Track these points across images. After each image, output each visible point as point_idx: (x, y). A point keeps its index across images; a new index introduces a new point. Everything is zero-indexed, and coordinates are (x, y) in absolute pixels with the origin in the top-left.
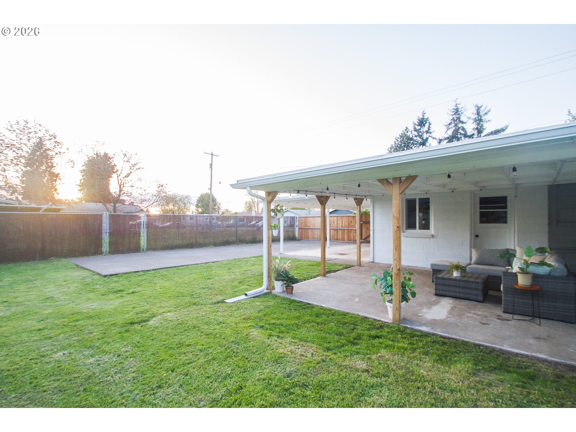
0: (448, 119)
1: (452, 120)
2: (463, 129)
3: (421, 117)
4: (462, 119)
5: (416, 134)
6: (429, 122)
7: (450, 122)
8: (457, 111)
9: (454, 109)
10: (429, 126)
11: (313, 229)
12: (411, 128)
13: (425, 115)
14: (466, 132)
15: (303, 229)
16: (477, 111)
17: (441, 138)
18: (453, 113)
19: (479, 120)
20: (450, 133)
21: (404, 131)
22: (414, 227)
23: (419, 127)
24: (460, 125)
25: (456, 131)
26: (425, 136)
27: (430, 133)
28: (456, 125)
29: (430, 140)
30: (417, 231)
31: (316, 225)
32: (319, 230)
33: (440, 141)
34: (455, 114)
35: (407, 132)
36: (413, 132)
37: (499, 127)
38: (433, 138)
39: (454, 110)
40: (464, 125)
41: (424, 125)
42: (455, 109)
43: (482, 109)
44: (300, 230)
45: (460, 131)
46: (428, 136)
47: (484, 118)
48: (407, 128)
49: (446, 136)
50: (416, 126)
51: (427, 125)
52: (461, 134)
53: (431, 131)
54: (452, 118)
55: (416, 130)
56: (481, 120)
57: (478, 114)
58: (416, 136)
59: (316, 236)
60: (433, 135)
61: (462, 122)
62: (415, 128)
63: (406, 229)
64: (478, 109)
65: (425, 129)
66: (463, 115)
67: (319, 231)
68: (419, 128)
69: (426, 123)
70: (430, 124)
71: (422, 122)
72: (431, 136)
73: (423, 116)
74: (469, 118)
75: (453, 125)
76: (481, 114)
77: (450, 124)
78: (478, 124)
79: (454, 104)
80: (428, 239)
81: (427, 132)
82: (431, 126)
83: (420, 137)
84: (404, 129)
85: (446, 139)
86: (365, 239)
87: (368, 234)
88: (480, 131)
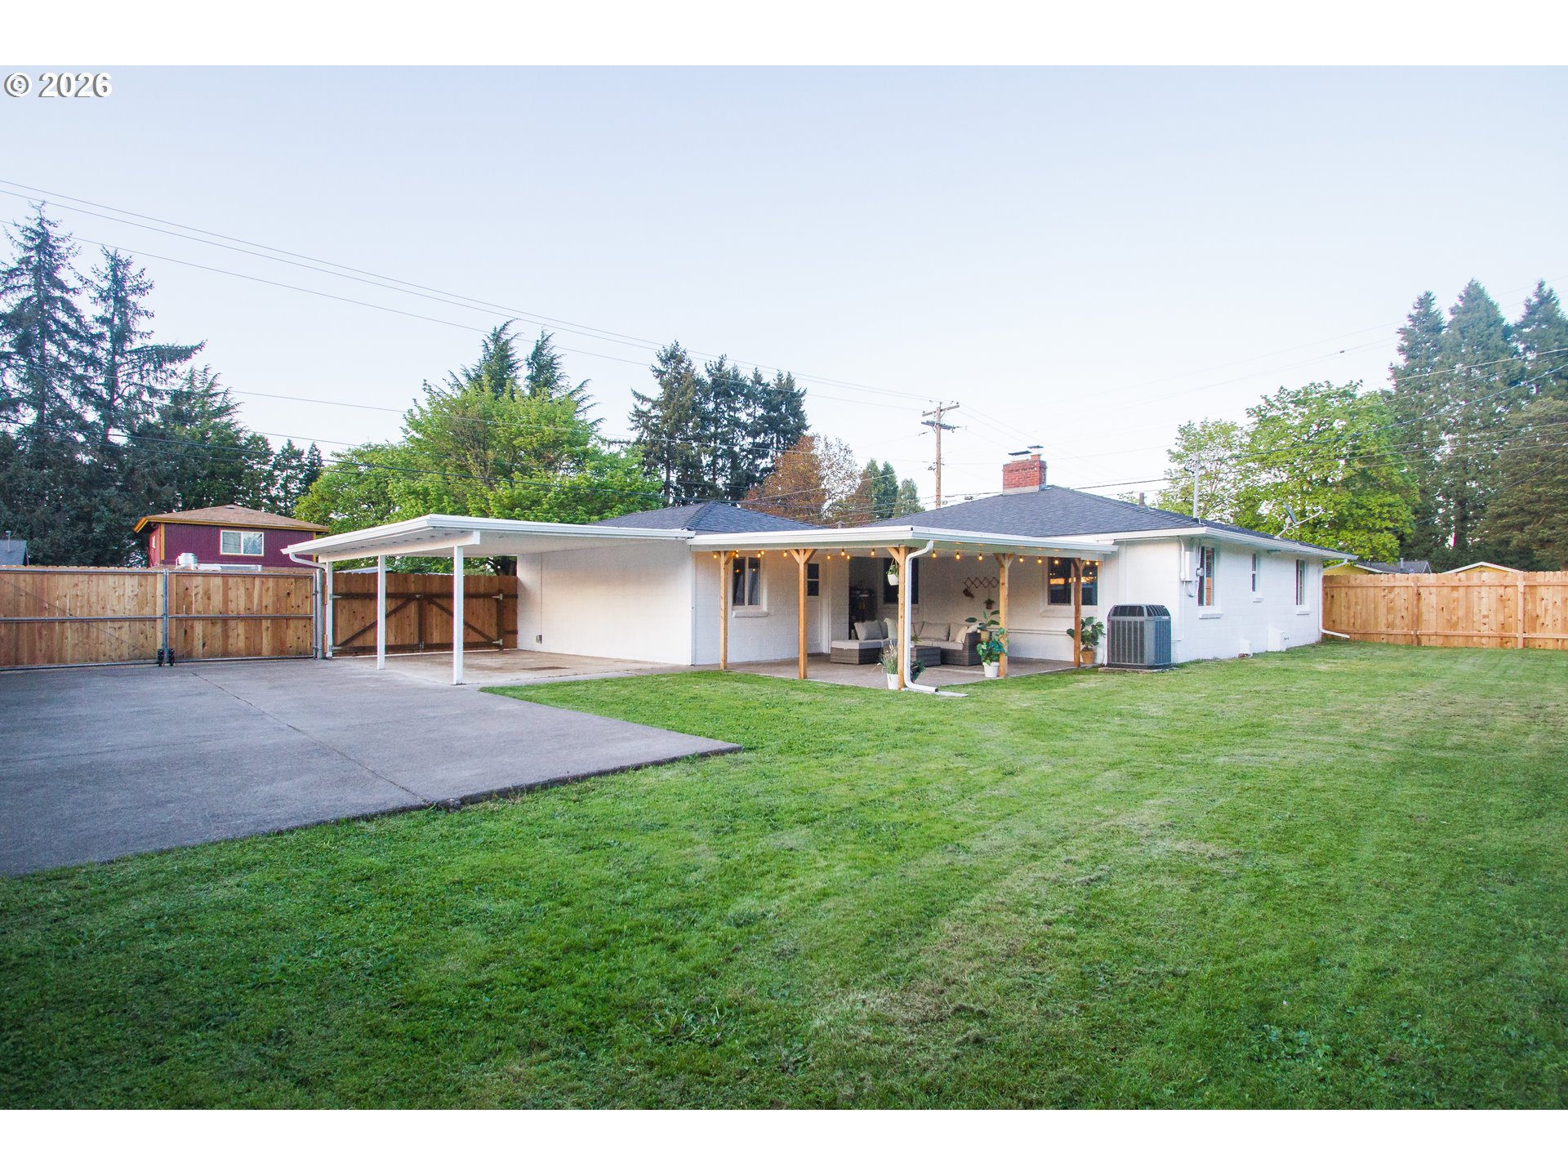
0: (7, 252)
1: (23, 262)
2: (67, 309)
4: (63, 274)
7: (15, 265)
8: (42, 242)
9: (29, 229)
14: (76, 323)
16: (115, 276)
18: (27, 243)
19: (118, 302)
20: (14, 302)
22: (743, 603)
24: (55, 292)
25: (38, 305)
28: (37, 286)
30: (746, 609)
32: (126, 624)
34: (34, 248)
39: (31, 234)
40: (69, 297)
42: (37, 233)
43: (133, 270)
47: (132, 298)
52: (58, 320)
54: (22, 255)
56: (121, 302)
57: (116, 280)
61: (63, 287)
63: (734, 606)
64: (117, 264)
66: (65, 263)
67: (126, 629)
74: (86, 282)
75: (22, 281)
76: (127, 284)
77: (13, 273)
78: (115, 311)
79: (35, 214)
80: (759, 620)
86: (342, 645)
87: (357, 627)
88: (121, 336)
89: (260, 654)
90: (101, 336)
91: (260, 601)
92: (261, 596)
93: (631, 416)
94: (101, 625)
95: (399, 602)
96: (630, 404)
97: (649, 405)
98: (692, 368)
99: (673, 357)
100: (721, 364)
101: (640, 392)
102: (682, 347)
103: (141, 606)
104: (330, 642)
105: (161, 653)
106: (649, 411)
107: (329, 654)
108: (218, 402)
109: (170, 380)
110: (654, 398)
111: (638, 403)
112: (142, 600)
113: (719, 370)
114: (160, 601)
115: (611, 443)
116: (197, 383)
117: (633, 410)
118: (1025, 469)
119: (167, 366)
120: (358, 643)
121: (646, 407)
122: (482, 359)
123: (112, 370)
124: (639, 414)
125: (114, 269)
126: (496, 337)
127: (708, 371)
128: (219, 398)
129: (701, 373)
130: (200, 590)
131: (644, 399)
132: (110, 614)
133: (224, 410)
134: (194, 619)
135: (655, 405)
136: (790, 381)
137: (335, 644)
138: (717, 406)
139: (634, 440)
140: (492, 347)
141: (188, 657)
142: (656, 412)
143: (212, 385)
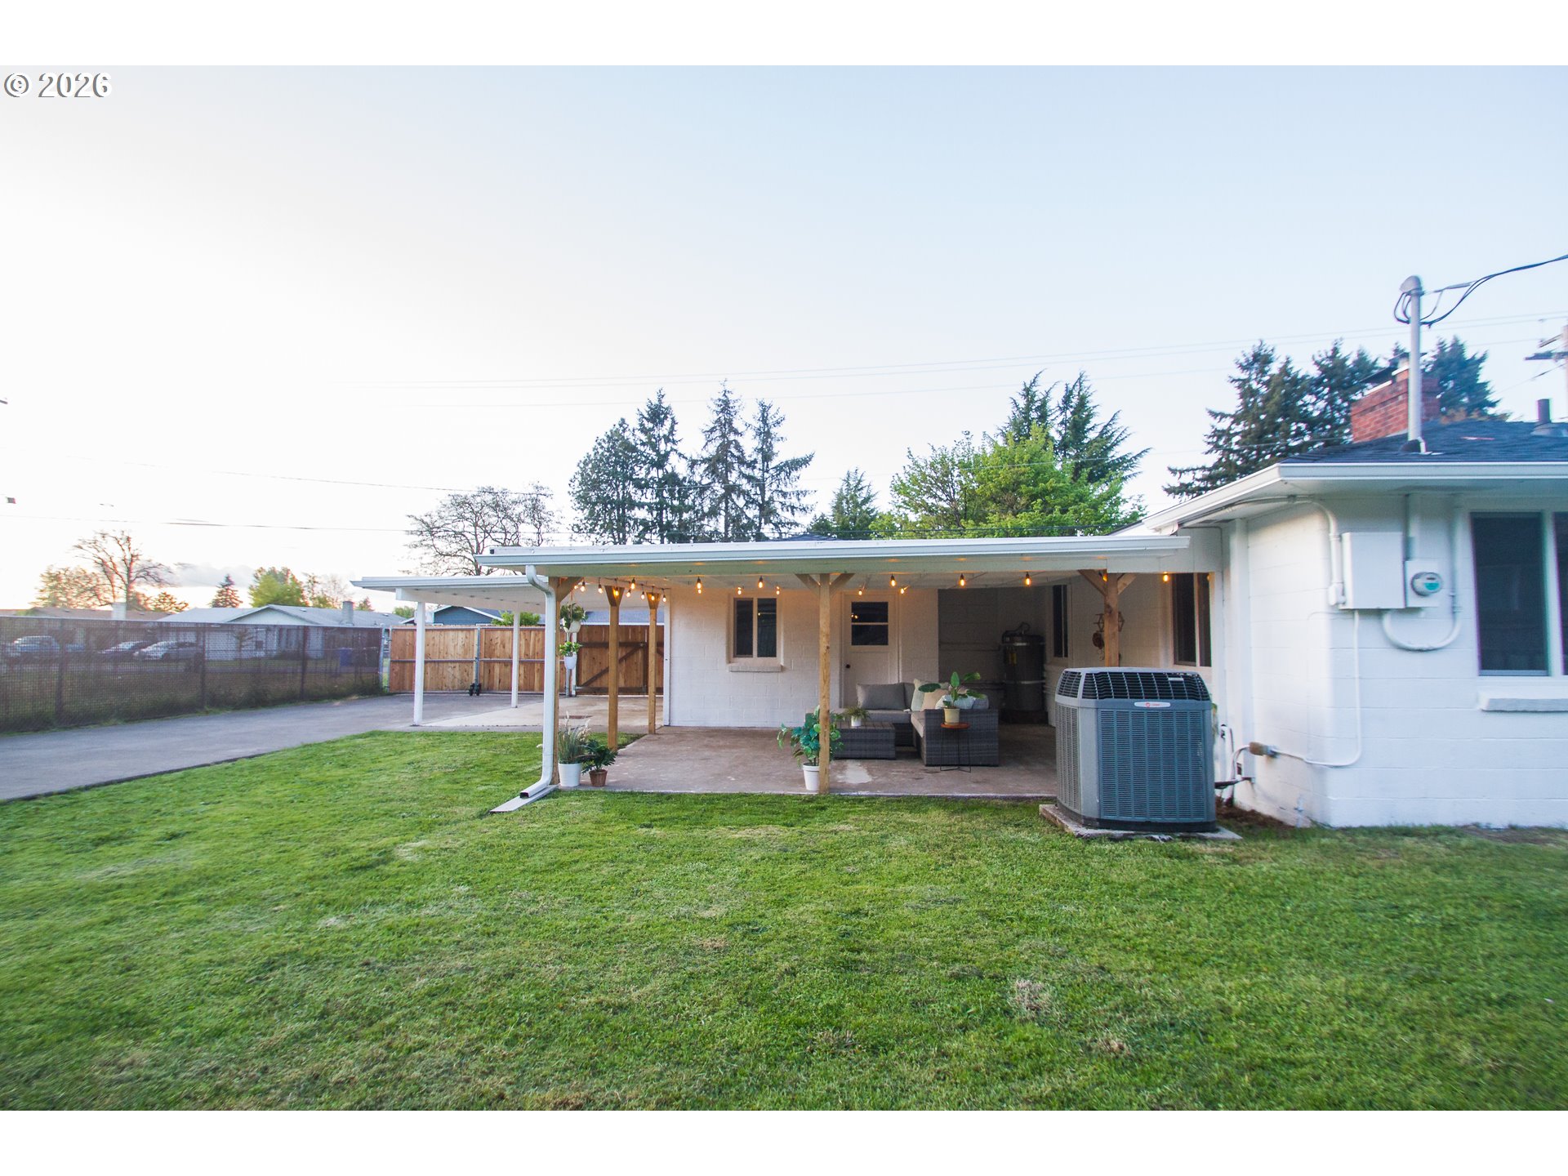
0: (709, 418)
1: (716, 422)
2: (738, 447)
3: (655, 401)
4: (736, 424)
5: (644, 438)
6: (673, 419)
7: (713, 426)
8: (725, 406)
9: (720, 400)
10: (672, 427)
11: (439, 662)
12: (633, 422)
13: (663, 400)
14: (743, 454)
15: (404, 662)
16: (763, 414)
17: (695, 457)
18: (719, 409)
19: (765, 435)
20: (712, 449)
21: (618, 426)
22: (749, 653)
23: (651, 425)
24: (732, 437)
25: (724, 448)
26: (663, 447)
27: (674, 442)
28: (723, 436)
29: (673, 457)
30: (755, 661)
31: (451, 650)
32: (457, 664)
33: (693, 463)
34: (722, 411)
35: (624, 431)
36: (638, 433)
37: (800, 455)
38: (680, 455)
39: (720, 403)
40: (738, 438)
41: (662, 422)
42: (723, 401)
43: (771, 412)
44: (397, 668)
45: (733, 450)
46: (669, 449)
47: (773, 430)
48: (623, 420)
49: (706, 455)
50: (645, 422)
51: (668, 423)
52: (733, 455)
53: (676, 438)
54: (716, 418)
55: (643, 430)
56: (768, 434)
57: (764, 420)
58: (643, 444)
59: (448, 682)
60: (680, 447)
61: (736, 432)
62: (641, 425)
63: (734, 656)
64: (765, 409)
65: (664, 430)
66: (737, 416)
67: (457, 668)
68: (649, 425)
69: (666, 418)
70: (674, 422)
71: (657, 414)
72: (676, 450)
73: (660, 401)
74: (748, 426)
75: (718, 433)
76: (770, 422)
77: (712, 430)
78: (764, 441)
79: (722, 389)
80: (775, 675)
81: (667, 439)
82: (676, 427)
83: (654, 447)
84: (617, 421)
85: (704, 461)
86: (586, 684)
87: (596, 672)
88: (767, 458)
89: (533, 690)
90: (755, 461)
91: (534, 648)
92: (534, 645)
93: (1205, 438)
94: (445, 664)
95: (629, 650)
96: (1208, 425)
97: (1229, 421)
98: (1289, 366)
99: (1260, 360)
100: (1335, 351)
101: (1217, 410)
102: (1268, 346)
103: (466, 652)
104: (574, 682)
105: (473, 685)
106: (1230, 429)
107: (574, 693)
108: (864, 494)
109: (794, 484)
110: (1233, 413)
111: (1215, 422)
112: (467, 649)
113: (1332, 358)
114: (476, 648)
115: (1181, 472)
116: (851, 482)
117: (1209, 431)
118: (1383, 404)
119: (794, 474)
120: (596, 685)
121: (1225, 424)
122: (1011, 415)
123: (760, 484)
124: (1218, 434)
125: (764, 410)
126: (1028, 393)
127: (1317, 363)
128: (865, 491)
129: (1307, 369)
130: (499, 641)
131: (1223, 416)
132: (450, 659)
133: (867, 500)
134: (495, 662)
135: (1237, 419)
136: (1458, 348)
137: (578, 684)
138: (1331, 402)
139: (1209, 465)
140: (1022, 403)
141: (490, 689)
142: (1239, 428)
143: (860, 481)
